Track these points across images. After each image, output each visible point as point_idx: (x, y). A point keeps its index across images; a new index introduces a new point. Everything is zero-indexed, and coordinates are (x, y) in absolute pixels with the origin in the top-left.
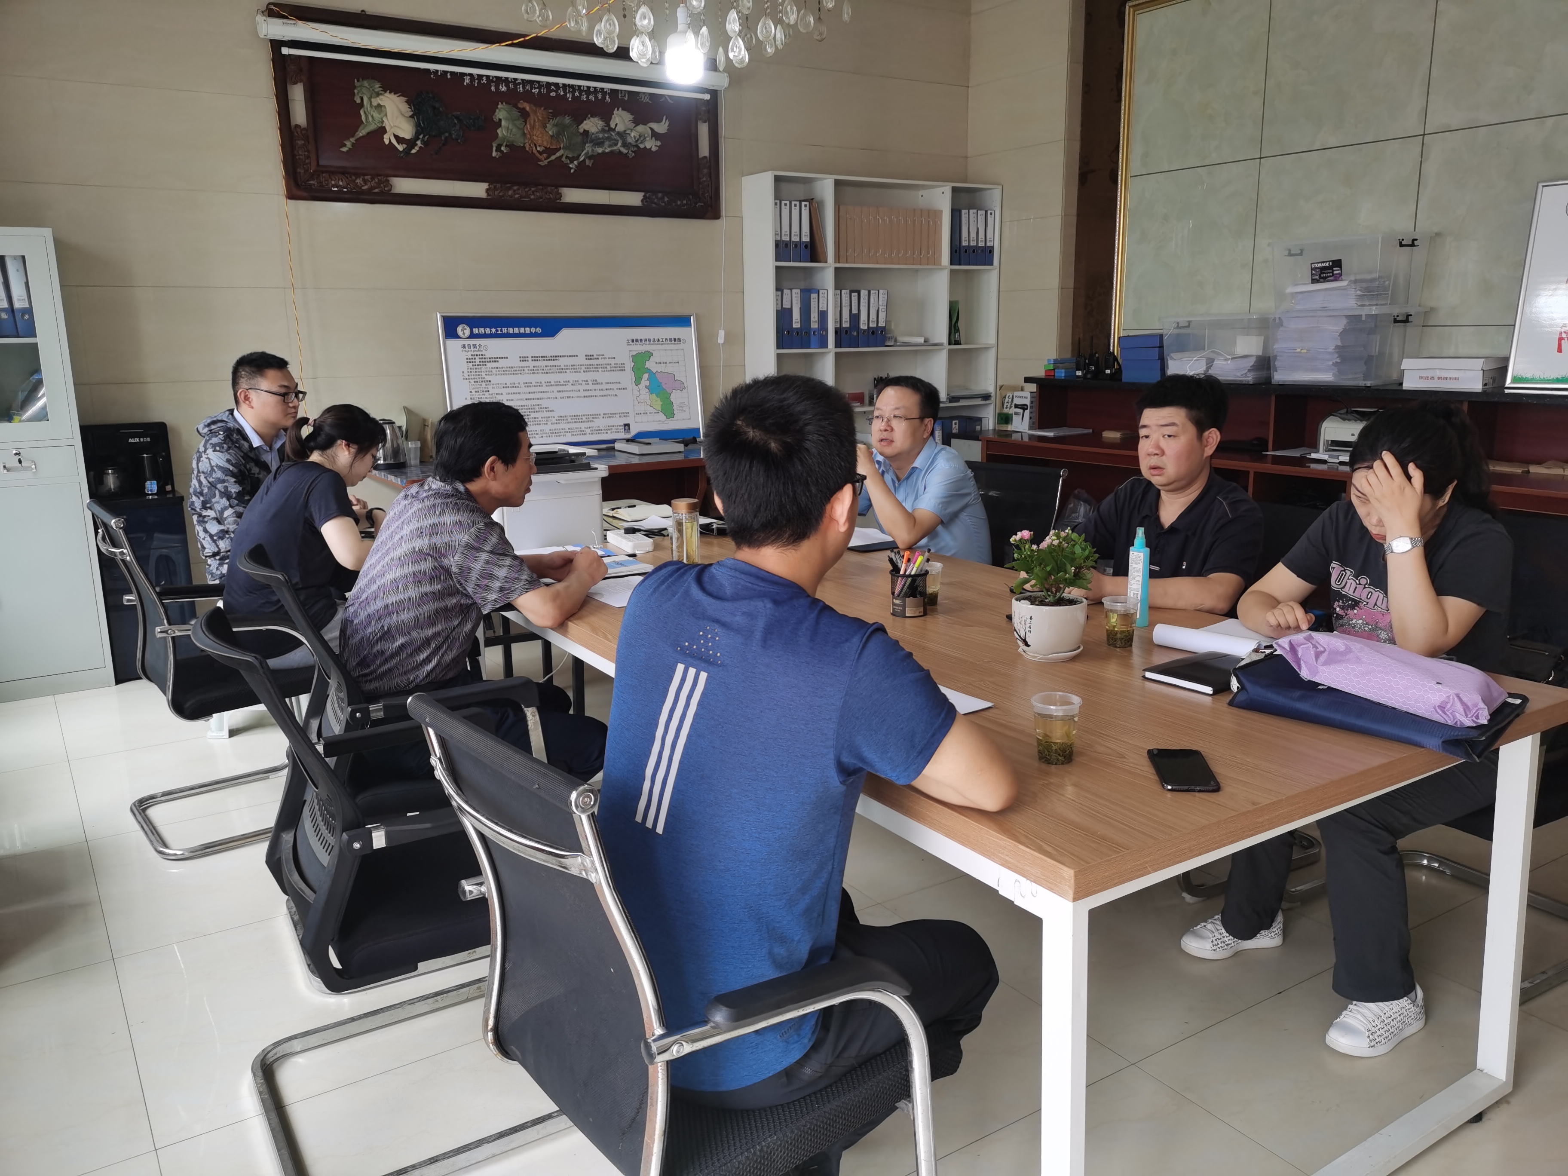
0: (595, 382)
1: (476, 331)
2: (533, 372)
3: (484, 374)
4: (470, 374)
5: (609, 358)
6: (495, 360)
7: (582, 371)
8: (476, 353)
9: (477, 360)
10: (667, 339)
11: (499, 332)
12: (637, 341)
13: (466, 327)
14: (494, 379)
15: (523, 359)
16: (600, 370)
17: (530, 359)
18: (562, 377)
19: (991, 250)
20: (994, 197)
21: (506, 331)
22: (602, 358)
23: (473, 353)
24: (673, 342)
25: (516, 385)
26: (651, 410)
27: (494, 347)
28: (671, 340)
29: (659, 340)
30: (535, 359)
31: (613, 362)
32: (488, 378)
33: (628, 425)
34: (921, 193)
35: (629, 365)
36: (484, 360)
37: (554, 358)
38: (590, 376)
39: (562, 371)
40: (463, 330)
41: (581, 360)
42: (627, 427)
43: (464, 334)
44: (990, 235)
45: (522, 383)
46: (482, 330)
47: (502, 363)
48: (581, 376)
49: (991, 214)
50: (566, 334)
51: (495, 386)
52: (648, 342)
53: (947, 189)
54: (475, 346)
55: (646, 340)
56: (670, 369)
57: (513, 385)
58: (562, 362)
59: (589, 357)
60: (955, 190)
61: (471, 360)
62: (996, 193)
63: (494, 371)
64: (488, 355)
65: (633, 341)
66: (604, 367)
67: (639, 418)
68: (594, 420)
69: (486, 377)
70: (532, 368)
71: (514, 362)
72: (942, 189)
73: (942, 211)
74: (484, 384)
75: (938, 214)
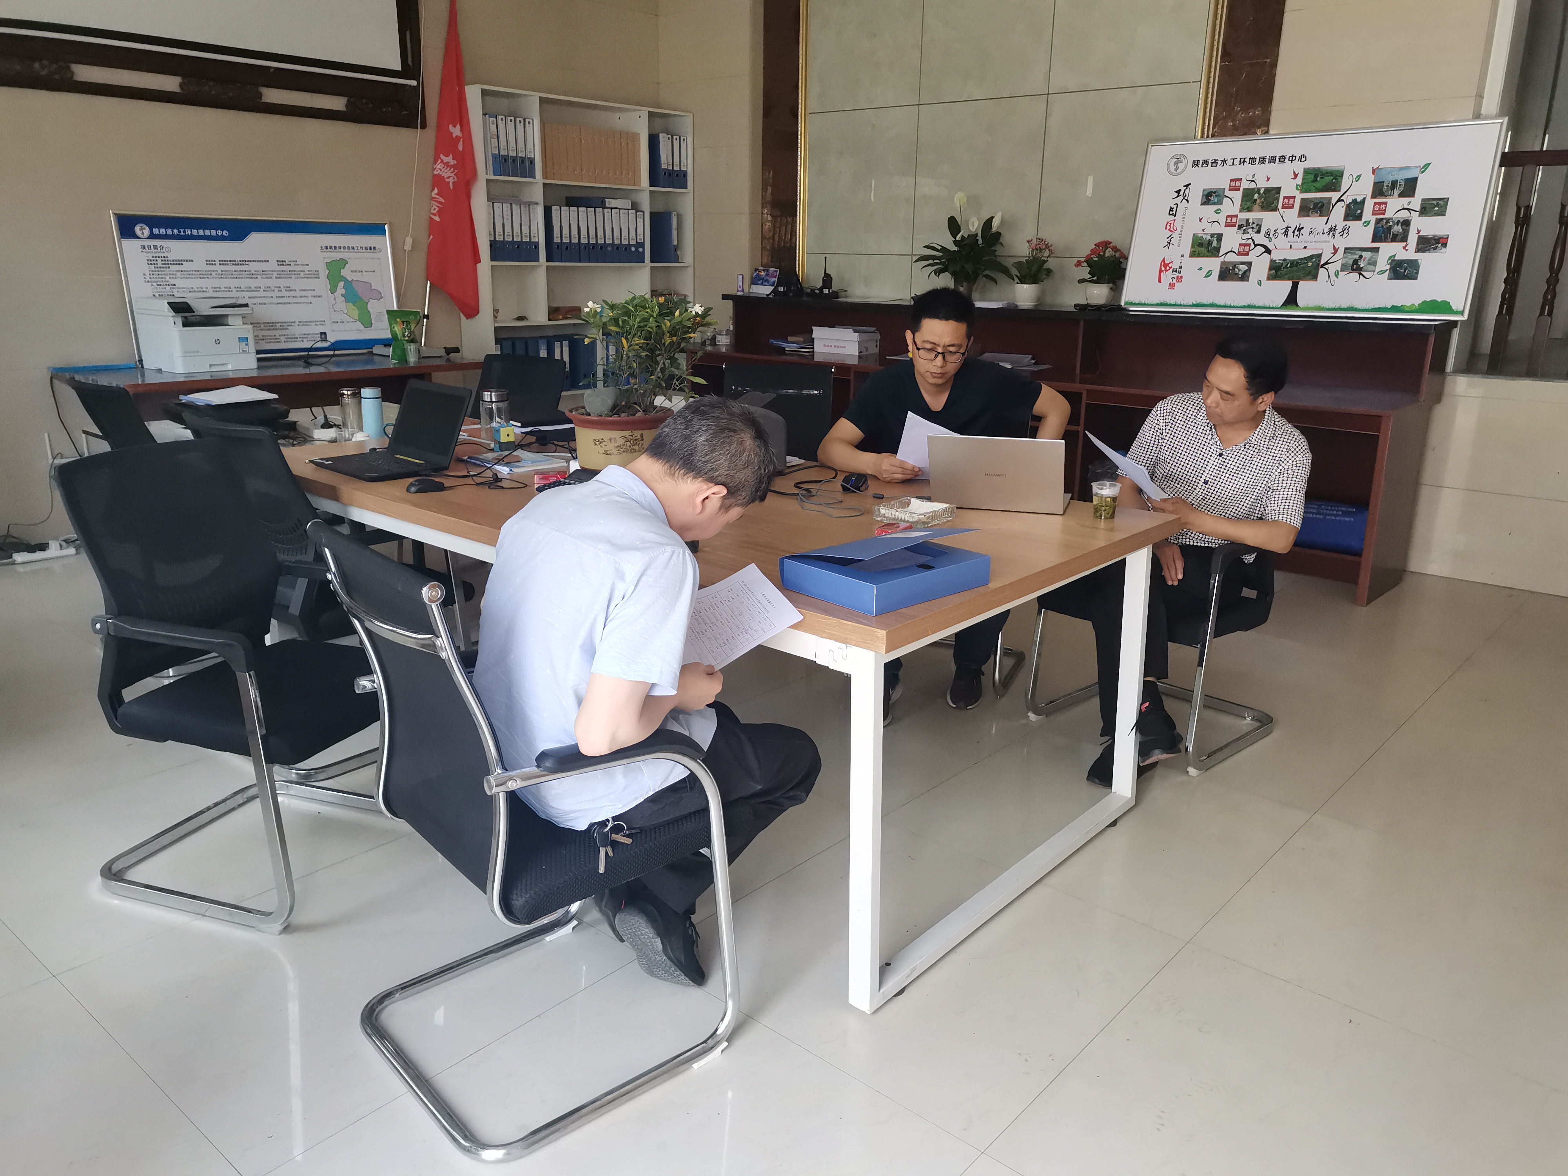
0: (288, 289)
1: (156, 231)
2: (221, 276)
3: (167, 277)
4: (152, 276)
5: (302, 265)
6: (179, 262)
7: (274, 277)
8: (157, 255)
9: (159, 262)
10: (361, 248)
11: (182, 233)
12: (331, 248)
13: (145, 226)
14: (180, 283)
15: (210, 262)
16: (293, 277)
17: (217, 263)
18: (253, 283)
19: (685, 174)
20: (686, 125)
21: (190, 233)
22: (295, 265)
23: (154, 255)
24: (369, 250)
25: (204, 289)
26: (348, 318)
27: (177, 249)
28: (366, 248)
29: (353, 248)
30: (223, 262)
31: (306, 268)
32: (172, 281)
33: (325, 333)
34: (618, 115)
35: (324, 272)
36: (167, 263)
37: (243, 262)
38: (282, 283)
39: (252, 276)
40: (142, 230)
41: (273, 266)
42: (323, 336)
43: (143, 234)
44: (684, 160)
45: (209, 287)
46: (163, 231)
47: (186, 266)
48: (273, 283)
49: (684, 140)
50: (255, 238)
51: (181, 290)
52: (342, 250)
53: (644, 112)
54: (156, 247)
55: (340, 248)
56: (366, 278)
57: (200, 289)
58: (252, 267)
59: (281, 263)
60: (651, 115)
61: (153, 262)
62: (689, 120)
63: (179, 274)
64: (171, 257)
65: (327, 248)
66: (297, 274)
67: (335, 326)
68: (289, 328)
69: (170, 280)
70: (221, 273)
71: (199, 264)
72: (640, 113)
73: (639, 134)
74: (168, 288)
75: (635, 137)
